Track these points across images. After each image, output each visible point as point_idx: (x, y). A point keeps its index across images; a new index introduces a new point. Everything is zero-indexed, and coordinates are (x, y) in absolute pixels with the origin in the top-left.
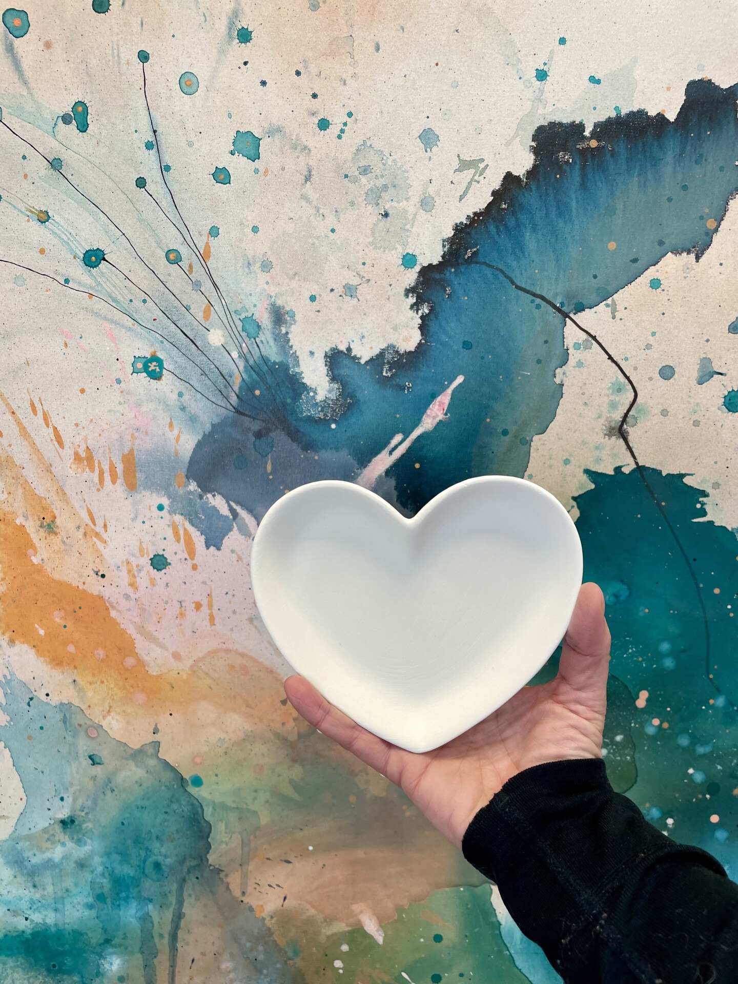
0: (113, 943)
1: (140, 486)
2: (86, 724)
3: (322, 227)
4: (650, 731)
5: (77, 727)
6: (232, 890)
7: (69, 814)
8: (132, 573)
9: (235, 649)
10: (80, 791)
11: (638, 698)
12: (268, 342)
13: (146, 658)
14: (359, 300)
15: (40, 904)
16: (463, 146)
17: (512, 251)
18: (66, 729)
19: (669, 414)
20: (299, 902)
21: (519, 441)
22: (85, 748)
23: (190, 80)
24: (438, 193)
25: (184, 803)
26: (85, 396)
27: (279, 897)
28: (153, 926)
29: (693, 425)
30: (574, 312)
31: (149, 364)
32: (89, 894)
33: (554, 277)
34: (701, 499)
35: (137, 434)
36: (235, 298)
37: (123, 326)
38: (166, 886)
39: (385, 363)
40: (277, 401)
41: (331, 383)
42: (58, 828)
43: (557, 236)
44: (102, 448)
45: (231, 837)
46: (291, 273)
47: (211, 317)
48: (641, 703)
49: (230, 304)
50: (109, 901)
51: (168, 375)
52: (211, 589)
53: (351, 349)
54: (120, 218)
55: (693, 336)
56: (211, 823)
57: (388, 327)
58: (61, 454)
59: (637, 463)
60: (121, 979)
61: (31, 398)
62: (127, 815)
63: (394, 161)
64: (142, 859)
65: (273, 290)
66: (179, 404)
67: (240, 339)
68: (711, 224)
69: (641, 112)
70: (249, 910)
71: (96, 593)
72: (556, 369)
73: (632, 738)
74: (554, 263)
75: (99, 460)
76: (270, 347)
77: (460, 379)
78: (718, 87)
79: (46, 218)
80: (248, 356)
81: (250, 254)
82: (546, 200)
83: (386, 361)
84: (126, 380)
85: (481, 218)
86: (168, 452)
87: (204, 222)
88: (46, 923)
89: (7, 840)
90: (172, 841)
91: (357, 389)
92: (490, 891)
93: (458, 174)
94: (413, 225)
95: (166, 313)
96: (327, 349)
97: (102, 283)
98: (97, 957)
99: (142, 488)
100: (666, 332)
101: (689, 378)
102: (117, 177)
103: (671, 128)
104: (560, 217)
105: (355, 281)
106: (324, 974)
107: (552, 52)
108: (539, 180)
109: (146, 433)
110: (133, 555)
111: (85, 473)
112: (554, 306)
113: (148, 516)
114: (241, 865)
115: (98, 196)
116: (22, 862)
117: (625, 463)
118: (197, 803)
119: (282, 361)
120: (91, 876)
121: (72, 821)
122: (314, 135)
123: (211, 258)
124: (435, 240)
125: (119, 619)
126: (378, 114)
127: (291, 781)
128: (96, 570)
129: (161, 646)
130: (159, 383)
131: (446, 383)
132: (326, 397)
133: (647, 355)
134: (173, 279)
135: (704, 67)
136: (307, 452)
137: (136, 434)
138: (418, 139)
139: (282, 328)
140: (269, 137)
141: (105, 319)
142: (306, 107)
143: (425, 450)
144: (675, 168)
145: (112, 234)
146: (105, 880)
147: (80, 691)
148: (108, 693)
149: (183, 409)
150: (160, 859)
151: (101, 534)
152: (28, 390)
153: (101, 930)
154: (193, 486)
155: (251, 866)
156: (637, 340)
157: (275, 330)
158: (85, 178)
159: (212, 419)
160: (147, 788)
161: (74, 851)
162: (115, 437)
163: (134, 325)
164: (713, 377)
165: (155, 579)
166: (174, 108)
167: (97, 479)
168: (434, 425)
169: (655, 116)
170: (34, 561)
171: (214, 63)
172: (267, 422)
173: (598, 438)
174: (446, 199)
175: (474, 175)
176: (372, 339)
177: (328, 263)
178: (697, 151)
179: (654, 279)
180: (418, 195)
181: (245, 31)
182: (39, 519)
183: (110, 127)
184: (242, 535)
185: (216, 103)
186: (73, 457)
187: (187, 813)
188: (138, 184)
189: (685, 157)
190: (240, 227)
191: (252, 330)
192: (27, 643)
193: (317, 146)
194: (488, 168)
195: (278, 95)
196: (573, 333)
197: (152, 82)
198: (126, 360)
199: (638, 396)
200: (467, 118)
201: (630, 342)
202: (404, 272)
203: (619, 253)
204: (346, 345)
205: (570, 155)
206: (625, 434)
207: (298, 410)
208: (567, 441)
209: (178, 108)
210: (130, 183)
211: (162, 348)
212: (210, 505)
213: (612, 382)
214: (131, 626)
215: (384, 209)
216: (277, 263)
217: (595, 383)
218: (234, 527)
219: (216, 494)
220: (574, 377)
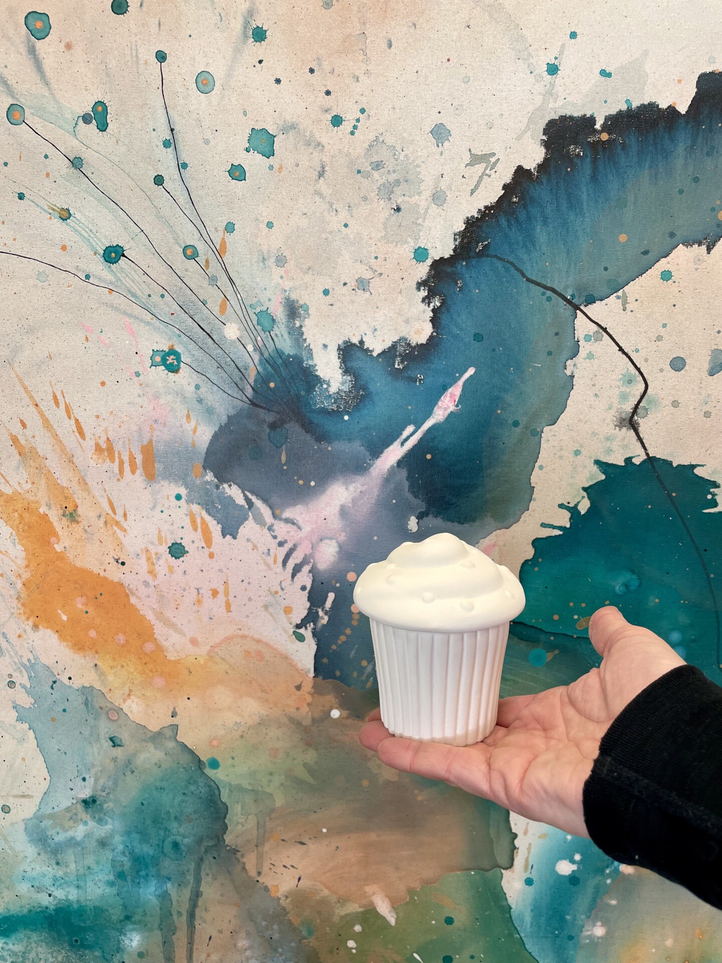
0: (133, 919)
1: (158, 476)
2: (106, 706)
3: (335, 222)
5: (99, 709)
6: (248, 870)
7: (91, 794)
8: (151, 560)
9: (250, 635)
10: (101, 771)
12: (282, 336)
13: (165, 644)
14: (371, 294)
15: (63, 881)
17: (523, 244)
18: (88, 712)
19: (680, 405)
20: (313, 883)
21: (529, 432)
22: (106, 730)
23: (206, 79)
24: (449, 187)
25: (201, 784)
26: (106, 389)
27: (294, 877)
28: (172, 904)
29: (704, 416)
30: (585, 304)
31: (167, 358)
32: (110, 872)
33: (565, 270)
34: (712, 490)
36: (250, 293)
37: (142, 320)
38: (184, 865)
39: (397, 356)
40: (291, 393)
41: (344, 376)
42: (80, 807)
43: (568, 229)
44: (121, 440)
45: (247, 818)
46: (305, 267)
47: (227, 312)
49: (245, 298)
50: (129, 878)
51: (185, 368)
52: (227, 577)
53: (364, 342)
54: (139, 214)
55: (704, 327)
56: (228, 804)
57: (400, 320)
58: (83, 445)
59: (647, 454)
60: (141, 955)
61: (53, 391)
62: (147, 796)
63: (406, 156)
64: (161, 838)
65: (287, 284)
66: (196, 396)
67: (255, 332)
69: (652, 105)
70: (265, 890)
71: (116, 580)
72: (567, 360)
74: (565, 255)
75: (119, 451)
76: (285, 340)
77: (471, 371)
79: (67, 215)
80: (263, 349)
81: (265, 248)
82: (557, 194)
83: (398, 354)
84: (145, 373)
85: (492, 212)
86: (185, 443)
87: (220, 219)
88: (69, 900)
89: (31, 819)
90: (190, 822)
91: (370, 381)
92: (500, 875)
93: (470, 169)
94: (424, 219)
95: (183, 307)
96: (341, 342)
97: (121, 278)
98: (118, 933)
99: (160, 478)
100: (677, 323)
101: (700, 369)
102: (136, 175)
103: (682, 121)
104: (571, 210)
105: (367, 275)
106: (338, 953)
107: (563, 46)
108: (549, 173)
109: (164, 424)
110: (152, 543)
111: (105, 464)
112: (565, 299)
113: (166, 506)
114: (256, 846)
115: (118, 193)
116: (45, 840)
117: (635, 454)
118: (214, 785)
119: (296, 354)
120: (112, 854)
121: (94, 801)
122: (327, 132)
123: (227, 254)
124: (446, 233)
125: (139, 606)
126: (391, 110)
127: (305, 765)
128: (117, 558)
129: (180, 632)
130: (177, 375)
131: (457, 375)
132: (339, 390)
133: (658, 346)
134: (190, 274)
135: (715, 59)
136: (320, 443)
137: (155, 426)
138: (430, 134)
139: (296, 321)
140: (283, 134)
141: (125, 313)
142: (319, 104)
143: (436, 441)
144: (686, 160)
145: (131, 230)
146: (125, 859)
147: (102, 675)
148: (128, 677)
149: (200, 401)
150: (179, 839)
151: (122, 523)
152: (50, 382)
153: (121, 907)
154: (210, 477)
155: (267, 847)
156: (647, 331)
157: (289, 323)
158: (105, 176)
159: (228, 411)
160: (166, 769)
161: (95, 830)
162: (135, 428)
165: (173, 567)
166: (191, 106)
167: (117, 470)
168: (445, 417)
169: (666, 109)
170: (56, 549)
171: (230, 62)
172: (281, 414)
173: (609, 429)
174: (457, 193)
175: (486, 169)
176: (384, 332)
177: (341, 257)
178: (709, 143)
179: (665, 271)
180: (430, 190)
181: (260, 30)
182: (61, 508)
183: (129, 126)
184: (257, 524)
185: (231, 102)
186: (94, 448)
187: (204, 794)
188: (156, 182)
189: (696, 149)
190: (255, 223)
191: (267, 324)
192: (50, 628)
193: (330, 142)
194: (499, 162)
195: (292, 93)
196: (584, 325)
197: (170, 82)
198: (145, 354)
199: (649, 388)
200: (478, 112)
201: (641, 333)
202: (416, 266)
203: (630, 245)
204: (358, 338)
205: (581, 148)
206: (635, 425)
207: (311, 402)
208: (578, 432)
209: (195, 107)
210: (148, 181)
211: (180, 342)
212: (226, 495)
213: (623, 373)
214: (150, 612)
215: (396, 203)
216: (291, 258)
217: (606, 375)
218: (249, 516)
219: (232, 484)
220: (585, 369)
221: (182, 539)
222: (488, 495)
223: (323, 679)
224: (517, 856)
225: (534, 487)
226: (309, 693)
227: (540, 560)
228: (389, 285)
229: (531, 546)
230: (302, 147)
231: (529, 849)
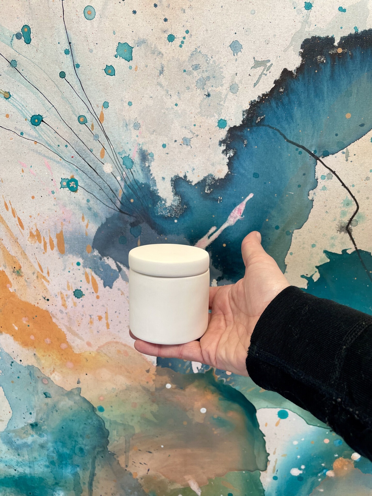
0: (60, 485)
1: (67, 251)
2: (41, 376)
3: (169, 103)
5: (37, 378)
6: (121, 464)
7: (35, 421)
8: (64, 299)
9: (121, 342)
10: (40, 410)
12: (138, 172)
13: (73, 345)
14: (191, 147)
15: (22, 464)
16: (257, 52)
17: (286, 119)
18: (31, 379)
20: (156, 472)
21: (285, 232)
22: (41, 389)
23: (90, 11)
24: (241, 81)
25: (94, 419)
26: (35, 201)
27: (146, 469)
28: (80, 478)
30: (322, 156)
31: (70, 183)
32: (46, 461)
33: (311, 135)
36: (118, 145)
37: (54, 160)
38: (86, 459)
39: (206, 185)
40: (144, 206)
41: (175, 196)
42: (29, 428)
43: (314, 109)
44: (45, 230)
45: (120, 438)
46: (151, 130)
47: (105, 156)
49: (116, 148)
50: (57, 464)
51: (81, 189)
52: (107, 310)
53: (186, 177)
54: (51, 96)
56: (109, 430)
57: (208, 164)
58: (23, 233)
59: (356, 248)
61: (5, 201)
62: (65, 424)
63: (214, 61)
64: (74, 446)
65: (141, 141)
66: (87, 206)
67: (121, 169)
69: (371, 30)
70: (130, 474)
71: (44, 309)
72: (310, 190)
74: (311, 126)
75: (43, 237)
76: (139, 174)
77: (251, 196)
79: (9, 96)
80: (127, 179)
81: (127, 118)
82: (308, 87)
83: (207, 184)
84: (57, 192)
85: (267, 98)
86: (82, 233)
87: (100, 99)
88: (25, 473)
89: (4, 432)
90: (89, 438)
91: (190, 200)
92: (260, 474)
93: (254, 70)
94: (225, 101)
95: (79, 153)
96: (173, 176)
97: (42, 135)
98: (52, 491)
99: (68, 253)
102: (48, 71)
104: (316, 97)
105: (189, 136)
108: (304, 73)
109: (69, 222)
110: (64, 289)
111: (36, 244)
112: (310, 153)
113: (71, 269)
114: (125, 452)
115: (38, 83)
116: (12, 443)
117: (349, 248)
118: (101, 420)
119: (146, 182)
120: (47, 452)
121: (37, 425)
122: (165, 45)
123: (104, 121)
124: (238, 111)
125: (57, 323)
126: (205, 31)
127: (152, 412)
128: (44, 296)
129: (81, 338)
130: (76, 194)
131: (243, 198)
132: (172, 204)
133: (366, 183)
134: (82, 133)
136: (160, 235)
137: (64, 223)
138: (229, 47)
139: (146, 163)
140: (138, 46)
141: (44, 156)
142: (160, 27)
143: (229, 236)
145: (46, 106)
146: (54, 455)
147: (38, 359)
148: (53, 362)
149: (90, 209)
150: (83, 446)
151: (46, 277)
152: (3, 196)
153: (53, 478)
154: (96, 253)
155: (131, 453)
156: (360, 174)
157: (142, 164)
158: (30, 72)
159: (106, 215)
160: (75, 411)
161: (38, 439)
162: (52, 224)
163: (61, 160)
165: (76, 303)
166: (81, 28)
167: (43, 247)
168: (235, 222)
170: (10, 290)
172: (138, 218)
173: (333, 232)
174: (245, 86)
175: (264, 70)
176: (199, 170)
177: (173, 124)
180: (229, 83)
182: (12, 268)
183: (44, 41)
184: (124, 280)
185: (106, 25)
186: (29, 235)
187: (96, 425)
188: (61, 76)
190: (121, 102)
191: (129, 164)
192: (9, 334)
193: (167, 52)
194: (272, 66)
195: (143, 20)
196: (321, 169)
197: (68, 13)
198: (57, 180)
199: (359, 208)
200: (260, 33)
201: (356, 175)
202: (219, 131)
203: (353, 120)
204: (183, 174)
205: (324, 58)
206: (350, 231)
207: (155, 211)
208: (315, 234)
209: (84, 29)
210: (56, 75)
211: (77, 174)
212: (106, 263)
213: (344, 199)
214: (64, 327)
215: (208, 91)
216: (143, 124)
217: (333, 200)
218: (119, 276)
219: (109, 257)
220: (320, 196)
221: (81, 287)
223: (162, 367)
224: (269, 465)
225: (286, 265)
226: (154, 374)
228: (202, 142)
230: (150, 55)
231: (276, 462)
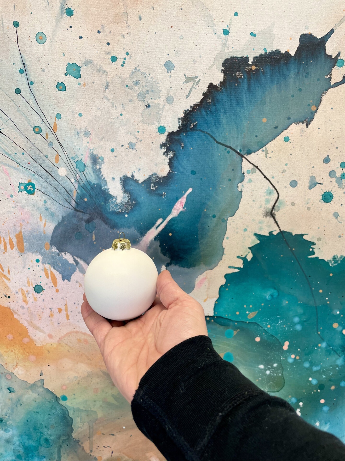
1: (26, 250)
2: (5, 372)
3: (115, 113)
4: (290, 361)
5: (1, 374)
6: (85, 450)
8: (24, 295)
9: (80, 331)
10: (4, 405)
11: (284, 345)
12: (90, 174)
13: (34, 338)
14: (137, 151)
16: (187, 70)
17: (214, 124)
19: (295, 204)
20: (120, 454)
21: (221, 220)
22: (5, 384)
23: (41, 36)
24: (175, 94)
25: (58, 409)
27: (109, 452)
29: (307, 210)
30: (246, 154)
31: (28, 187)
32: (13, 456)
33: (236, 137)
34: (312, 246)
35: (23, 223)
36: (71, 151)
37: (12, 167)
38: (52, 449)
39: (151, 183)
40: (96, 204)
41: (124, 194)
43: (236, 116)
44: (5, 231)
45: (83, 424)
46: (100, 137)
47: (59, 161)
48: (285, 347)
49: (69, 154)
50: (23, 458)
51: (38, 192)
52: (66, 302)
53: (134, 176)
54: (8, 110)
55: (306, 165)
56: (73, 418)
57: (152, 164)
59: (280, 230)
62: (30, 416)
63: (152, 78)
64: (39, 437)
65: (91, 146)
66: (44, 207)
67: (75, 172)
68: (313, 108)
69: (277, 51)
70: (95, 459)
71: (6, 306)
72: (239, 183)
73: (281, 365)
74: (236, 129)
75: (3, 238)
76: (91, 176)
77: (190, 190)
78: (315, 38)
80: (80, 181)
81: (78, 127)
82: (230, 97)
83: (152, 182)
84: (16, 195)
85: (198, 107)
86: (40, 232)
87: (53, 112)
90: (53, 428)
91: (138, 196)
93: (185, 84)
94: (163, 111)
95: (35, 159)
96: (122, 176)
100: (292, 163)
101: (304, 186)
102: (5, 88)
103: (292, 59)
104: (238, 106)
105: (134, 141)
107: (231, 20)
108: (226, 87)
109: (28, 222)
110: (25, 286)
112: (236, 152)
113: (31, 266)
114: (89, 438)
117: (274, 230)
118: (65, 409)
119: (98, 183)
120: (13, 447)
121: (2, 421)
122: (109, 65)
123: (57, 130)
124: (174, 119)
125: (19, 319)
127: (113, 396)
128: (5, 294)
129: (43, 332)
130: (33, 196)
131: (183, 192)
132: (122, 201)
133: (283, 175)
134: (38, 141)
135: (308, 27)
136: (113, 229)
138: (164, 66)
139: (97, 166)
140: (85, 66)
141: (3, 163)
142: (104, 50)
143: (174, 226)
144: (295, 80)
145: (4, 118)
146: (20, 448)
147: (1, 356)
148: (16, 356)
149: (47, 209)
150: (48, 437)
151: (7, 276)
154: (54, 249)
155: (95, 438)
156: (278, 168)
157: (93, 167)
159: (62, 214)
160: (39, 403)
161: (3, 435)
162: (12, 225)
163: (18, 166)
164: (316, 185)
165: (37, 298)
166: (34, 51)
167: (3, 247)
168: (178, 214)
169: (284, 53)
171: (54, 27)
172: (92, 215)
173: (261, 217)
174: (179, 98)
175: (193, 85)
176: (144, 170)
177: (119, 131)
178: (306, 71)
179: (286, 137)
180: (165, 96)
181: (70, 10)
184: (81, 273)
185: (56, 48)
187: (60, 414)
188: (16, 92)
189: (300, 74)
190: (72, 114)
191: (81, 167)
193: (111, 71)
194: (200, 81)
195: (89, 44)
196: (246, 165)
197: (21, 38)
198: (15, 185)
199: (280, 196)
200: (188, 55)
201: (275, 169)
202: (159, 136)
203: (268, 124)
204: (131, 174)
205: (242, 74)
206: (274, 215)
207: (107, 208)
208: (245, 220)
209: (36, 51)
210: (12, 91)
211: (34, 178)
212: (64, 258)
213: (267, 189)
214: (25, 322)
215: (148, 103)
216: (93, 132)
217: (258, 190)
218: (77, 269)
219: (67, 253)
220: (248, 187)
221: (40, 283)
222: (202, 253)
225: (224, 248)
227: (229, 285)
228: (146, 146)
229: (224, 278)
